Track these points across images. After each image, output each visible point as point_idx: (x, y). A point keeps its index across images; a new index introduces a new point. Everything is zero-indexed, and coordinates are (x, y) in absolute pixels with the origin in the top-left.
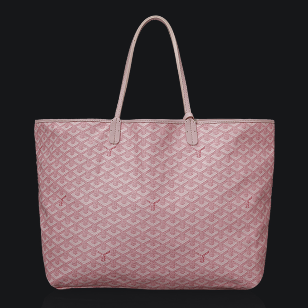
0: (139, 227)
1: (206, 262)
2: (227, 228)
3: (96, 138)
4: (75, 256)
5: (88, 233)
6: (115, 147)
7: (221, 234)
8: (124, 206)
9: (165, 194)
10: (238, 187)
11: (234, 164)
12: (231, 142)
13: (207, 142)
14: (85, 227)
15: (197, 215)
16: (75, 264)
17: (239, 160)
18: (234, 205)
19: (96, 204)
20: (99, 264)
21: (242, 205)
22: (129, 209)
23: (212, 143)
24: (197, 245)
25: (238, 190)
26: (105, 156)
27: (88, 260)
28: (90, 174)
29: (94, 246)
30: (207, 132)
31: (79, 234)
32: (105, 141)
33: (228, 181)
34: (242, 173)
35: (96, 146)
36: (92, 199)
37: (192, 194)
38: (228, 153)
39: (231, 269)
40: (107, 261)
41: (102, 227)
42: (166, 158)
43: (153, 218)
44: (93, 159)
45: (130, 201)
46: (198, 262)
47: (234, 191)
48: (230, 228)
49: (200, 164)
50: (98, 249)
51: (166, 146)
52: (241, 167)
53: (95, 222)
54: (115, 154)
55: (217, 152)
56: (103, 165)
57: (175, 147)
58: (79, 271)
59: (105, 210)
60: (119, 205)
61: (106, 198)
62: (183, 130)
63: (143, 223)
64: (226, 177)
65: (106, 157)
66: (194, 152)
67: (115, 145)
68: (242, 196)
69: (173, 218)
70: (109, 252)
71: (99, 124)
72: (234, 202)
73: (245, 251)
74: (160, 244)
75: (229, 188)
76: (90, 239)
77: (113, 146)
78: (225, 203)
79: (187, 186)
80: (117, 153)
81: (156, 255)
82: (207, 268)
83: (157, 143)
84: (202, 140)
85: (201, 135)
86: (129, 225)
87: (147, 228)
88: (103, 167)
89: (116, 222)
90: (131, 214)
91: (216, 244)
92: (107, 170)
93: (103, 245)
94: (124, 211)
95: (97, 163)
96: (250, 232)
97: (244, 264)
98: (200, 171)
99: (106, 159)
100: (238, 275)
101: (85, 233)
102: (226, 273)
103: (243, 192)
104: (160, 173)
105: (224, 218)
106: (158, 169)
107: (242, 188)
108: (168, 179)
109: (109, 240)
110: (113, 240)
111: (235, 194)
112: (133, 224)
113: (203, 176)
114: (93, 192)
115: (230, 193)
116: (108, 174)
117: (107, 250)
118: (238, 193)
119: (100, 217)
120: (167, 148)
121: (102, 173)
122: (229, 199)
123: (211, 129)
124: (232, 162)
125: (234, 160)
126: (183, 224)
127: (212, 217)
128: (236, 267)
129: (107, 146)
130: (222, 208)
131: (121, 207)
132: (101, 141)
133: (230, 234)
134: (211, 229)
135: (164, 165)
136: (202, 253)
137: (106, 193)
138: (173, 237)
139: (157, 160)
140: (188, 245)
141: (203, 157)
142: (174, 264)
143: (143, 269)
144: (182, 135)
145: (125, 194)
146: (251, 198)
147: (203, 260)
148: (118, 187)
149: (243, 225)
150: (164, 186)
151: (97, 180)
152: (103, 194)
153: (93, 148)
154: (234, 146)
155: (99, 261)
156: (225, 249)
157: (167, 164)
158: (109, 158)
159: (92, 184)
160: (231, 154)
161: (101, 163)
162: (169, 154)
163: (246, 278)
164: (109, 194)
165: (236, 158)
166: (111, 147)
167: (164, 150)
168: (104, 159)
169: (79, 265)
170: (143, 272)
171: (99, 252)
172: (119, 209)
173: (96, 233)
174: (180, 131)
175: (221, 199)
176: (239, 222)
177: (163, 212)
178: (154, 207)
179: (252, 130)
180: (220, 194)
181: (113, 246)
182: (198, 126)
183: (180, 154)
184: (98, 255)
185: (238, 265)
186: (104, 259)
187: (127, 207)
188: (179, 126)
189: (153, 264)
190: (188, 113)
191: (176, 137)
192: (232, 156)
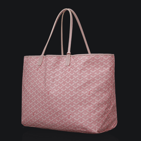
1: (70, 119)
2: (79, 104)
7: (76, 106)
9: (54, 88)
10: (85, 85)
11: (83, 74)
12: (82, 64)
15: (66, 97)
17: (86, 72)
18: (82, 93)
21: (86, 94)
24: (66, 111)
25: (85, 87)
33: (80, 82)
34: (87, 79)
38: (80, 69)
39: (81, 123)
42: (55, 72)
46: (67, 118)
47: (82, 87)
48: (81, 104)
51: (56, 67)
52: (86, 76)
57: (60, 67)
62: (65, 59)
64: (78, 80)
68: (87, 89)
73: (88, 114)
75: (80, 85)
78: (78, 92)
83: (52, 65)
91: (74, 111)
96: (91, 106)
97: (87, 121)
100: (85, 125)
102: (79, 124)
103: (87, 88)
104: (52, 78)
105: (77, 99)
106: (51, 77)
107: (87, 85)
108: (56, 81)
111: (83, 88)
115: (80, 88)
118: (85, 88)
120: (56, 68)
122: (80, 90)
124: (82, 73)
125: (83, 73)
126: (60, 101)
127: (72, 98)
128: (83, 121)
130: (76, 95)
133: (81, 107)
134: (72, 104)
135: (54, 75)
136: (69, 114)
139: (51, 73)
140: (62, 110)
146: (92, 90)
149: (87, 103)
150: (53, 84)
154: (83, 66)
156: (79, 113)
157: (56, 74)
160: (82, 70)
162: (57, 70)
163: (89, 127)
165: (84, 72)
167: (55, 68)
174: (64, 60)
175: (76, 90)
176: (85, 101)
179: (93, 59)
180: (76, 88)
182: (71, 57)
185: (84, 121)
188: (63, 58)
190: (69, 52)
191: (61, 62)
192: (82, 71)
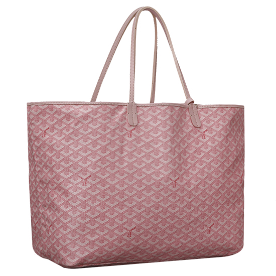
0: (161, 204)
3: (117, 120)
4: (102, 234)
5: (115, 211)
6: (135, 129)
8: (149, 184)
13: (209, 125)
14: (112, 205)
16: (102, 242)
19: (122, 183)
20: (126, 240)
22: (153, 187)
23: (213, 125)
26: (126, 137)
27: (115, 237)
28: (115, 155)
29: (121, 223)
30: (207, 115)
31: (106, 212)
32: (125, 123)
35: (118, 128)
36: (118, 178)
37: (202, 172)
40: (133, 237)
41: (128, 205)
43: (174, 195)
44: (116, 140)
45: (154, 179)
49: (205, 145)
50: (125, 226)
53: (122, 200)
54: (135, 135)
55: (218, 134)
56: (125, 145)
58: (106, 248)
59: (131, 188)
60: (144, 184)
61: (131, 177)
63: (166, 200)
65: (128, 138)
66: (199, 133)
67: (134, 127)
69: (190, 194)
70: (135, 228)
71: (117, 108)
72: (232, 179)
74: (179, 218)
76: (117, 216)
77: (132, 128)
79: (197, 165)
80: (137, 134)
81: (174, 229)
82: (212, 239)
84: (204, 123)
85: (202, 118)
86: (153, 201)
87: (169, 204)
88: (126, 148)
89: (141, 200)
90: (155, 191)
92: (130, 150)
93: (130, 222)
94: (148, 188)
95: (120, 144)
98: (207, 151)
99: (127, 141)
101: (112, 211)
109: (135, 217)
110: (139, 216)
112: (157, 201)
113: (210, 155)
114: (118, 171)
116: (131, 155)
117: (133, 226)
119: (126, 195)
121: (125, 153)
123: (210, 113)
129: (126, 128)
131: (146, 185)
132: (121, 123)
137: (131, 172)
138: (189, 211)
141: (207, 138)
142: (186, 236)
143: (161, 243)
144: (188, 118)
145: (149, 173)
147: (209, 232)
148: (141, 166)
151: (121, 160)
152: (128, 173)
153: (115, 129)
155: (125, 237)
158: (131, 139)
159: (117, 164)
161: (124, 144)
164: (134, 173)
166: (131, 129)
168: (126, 140)
169: (106, 242)
170: (161, 245)
171: (125, 229)
172: (144, 187)
173: (123, 210)
177: (182, 189)
178: (175, 184)
181: (138, 223)
183: (189, 136)
184: (125, 231)
186: (130, 235)
187: (151, 185)
189: (170, 237)
